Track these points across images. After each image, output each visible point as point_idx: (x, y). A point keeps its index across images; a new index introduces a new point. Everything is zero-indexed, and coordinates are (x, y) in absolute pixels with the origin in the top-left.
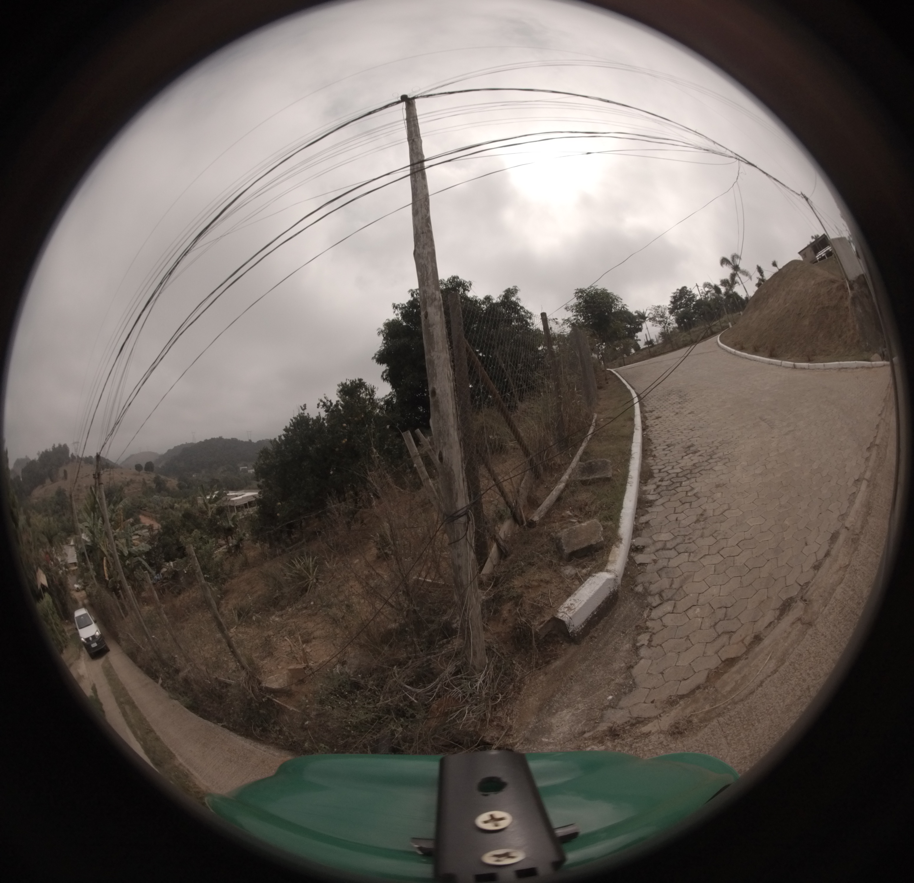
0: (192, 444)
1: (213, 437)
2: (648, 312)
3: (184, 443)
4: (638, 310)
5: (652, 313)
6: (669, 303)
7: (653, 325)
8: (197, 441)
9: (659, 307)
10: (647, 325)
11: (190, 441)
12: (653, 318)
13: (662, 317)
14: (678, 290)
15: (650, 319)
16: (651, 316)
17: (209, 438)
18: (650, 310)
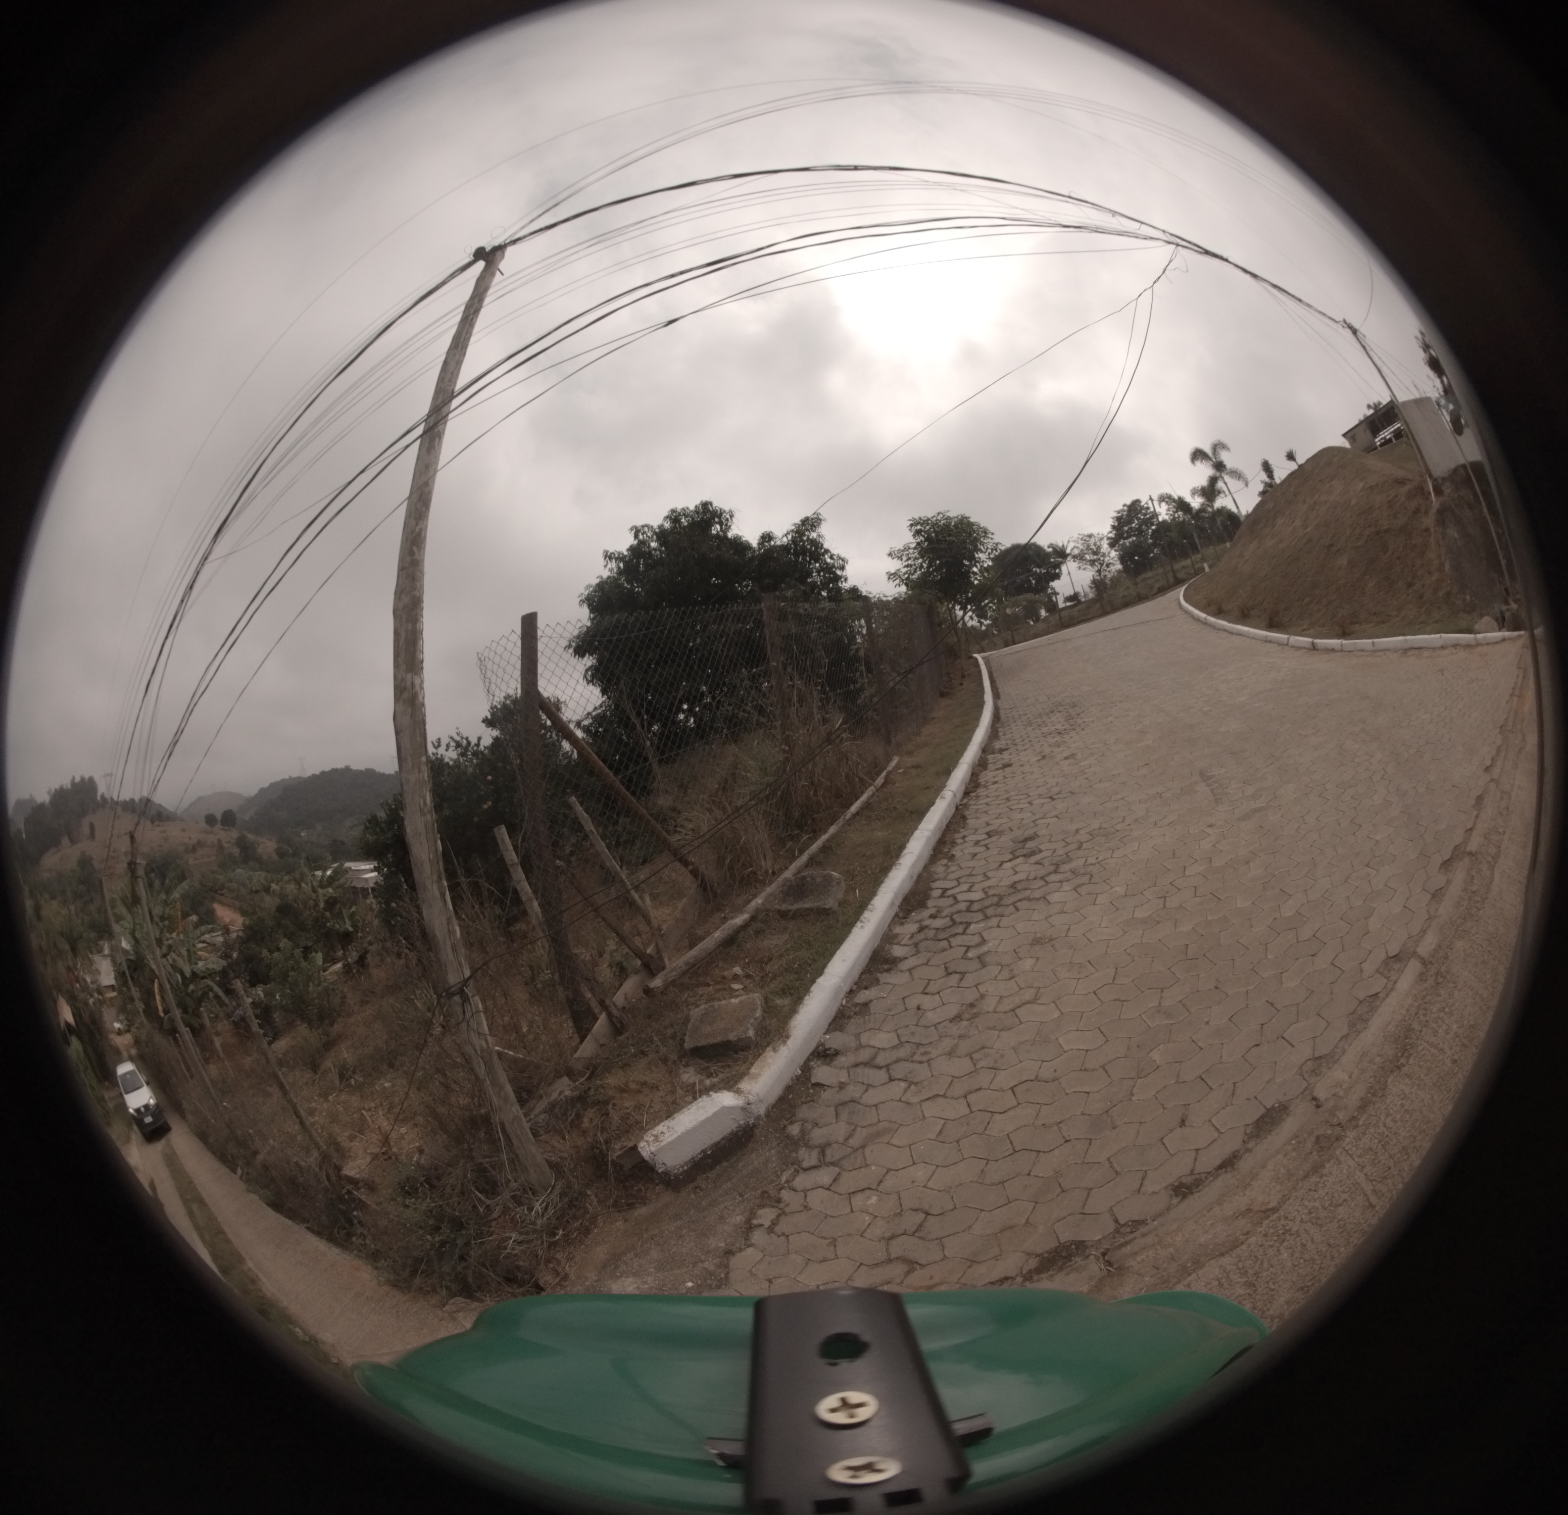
0: (299, 778)
1: (335, 767)
2: (1071, 545)
3: (287, 777)
4: (1054, 542)
5: (1077, 548)
6: (1109, 529)
7: (1080, 568)
8: (308, 774)
9: (1090, 536)
10: (1070, 567)
11: (296, 774)
12: (1079, 555)
13: (1095, 553)
14: (1125, 505)
15: (1075, 557)
16: (1076, 552)
17: (327, 769)
18: (1075, 541)
